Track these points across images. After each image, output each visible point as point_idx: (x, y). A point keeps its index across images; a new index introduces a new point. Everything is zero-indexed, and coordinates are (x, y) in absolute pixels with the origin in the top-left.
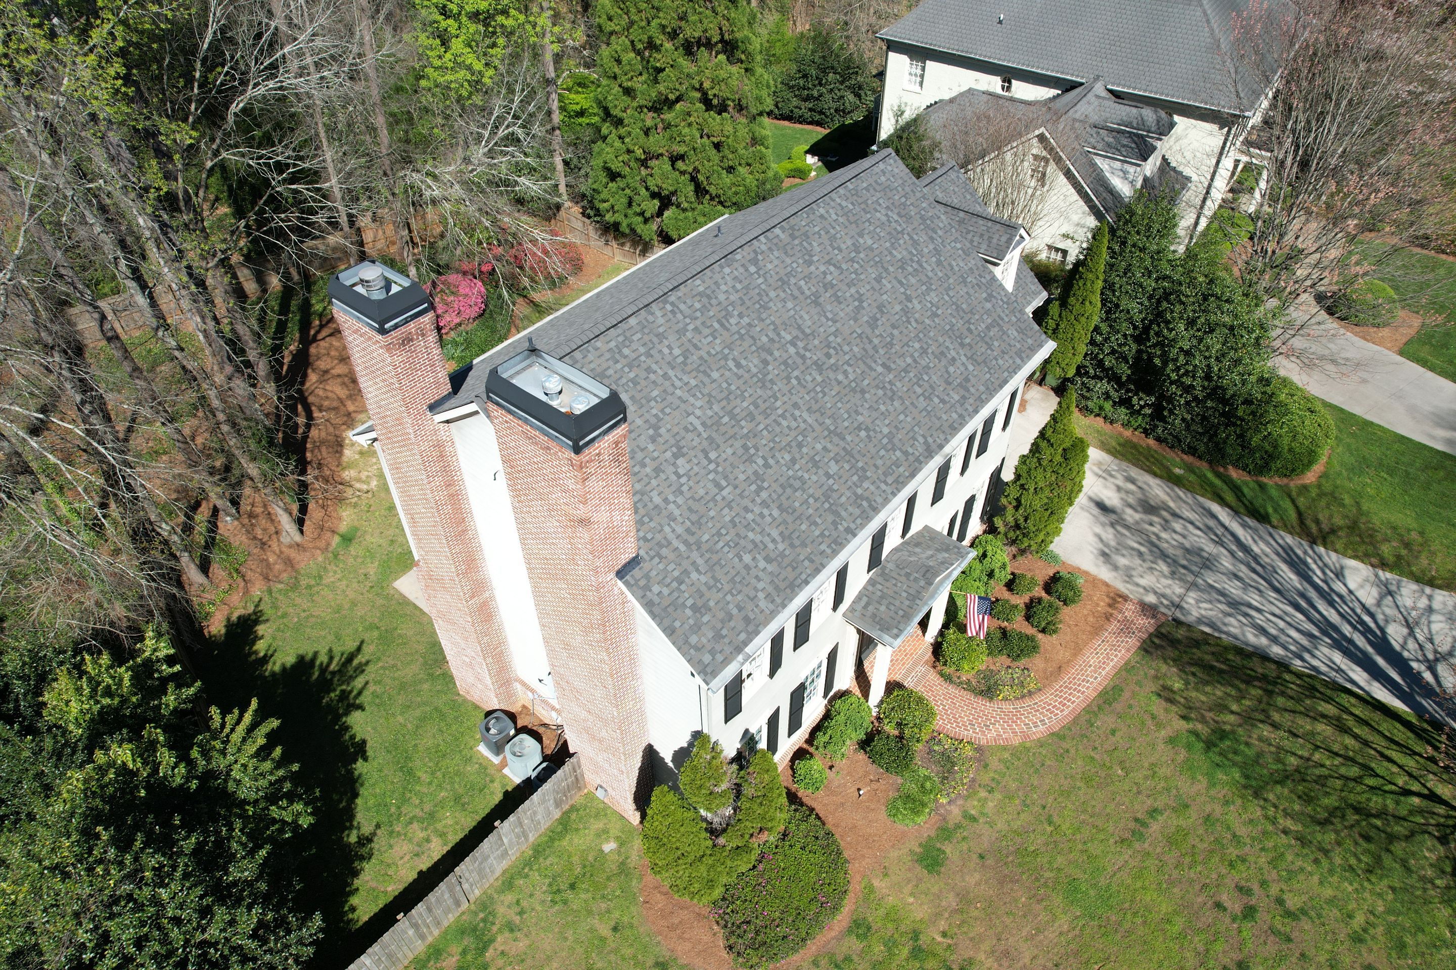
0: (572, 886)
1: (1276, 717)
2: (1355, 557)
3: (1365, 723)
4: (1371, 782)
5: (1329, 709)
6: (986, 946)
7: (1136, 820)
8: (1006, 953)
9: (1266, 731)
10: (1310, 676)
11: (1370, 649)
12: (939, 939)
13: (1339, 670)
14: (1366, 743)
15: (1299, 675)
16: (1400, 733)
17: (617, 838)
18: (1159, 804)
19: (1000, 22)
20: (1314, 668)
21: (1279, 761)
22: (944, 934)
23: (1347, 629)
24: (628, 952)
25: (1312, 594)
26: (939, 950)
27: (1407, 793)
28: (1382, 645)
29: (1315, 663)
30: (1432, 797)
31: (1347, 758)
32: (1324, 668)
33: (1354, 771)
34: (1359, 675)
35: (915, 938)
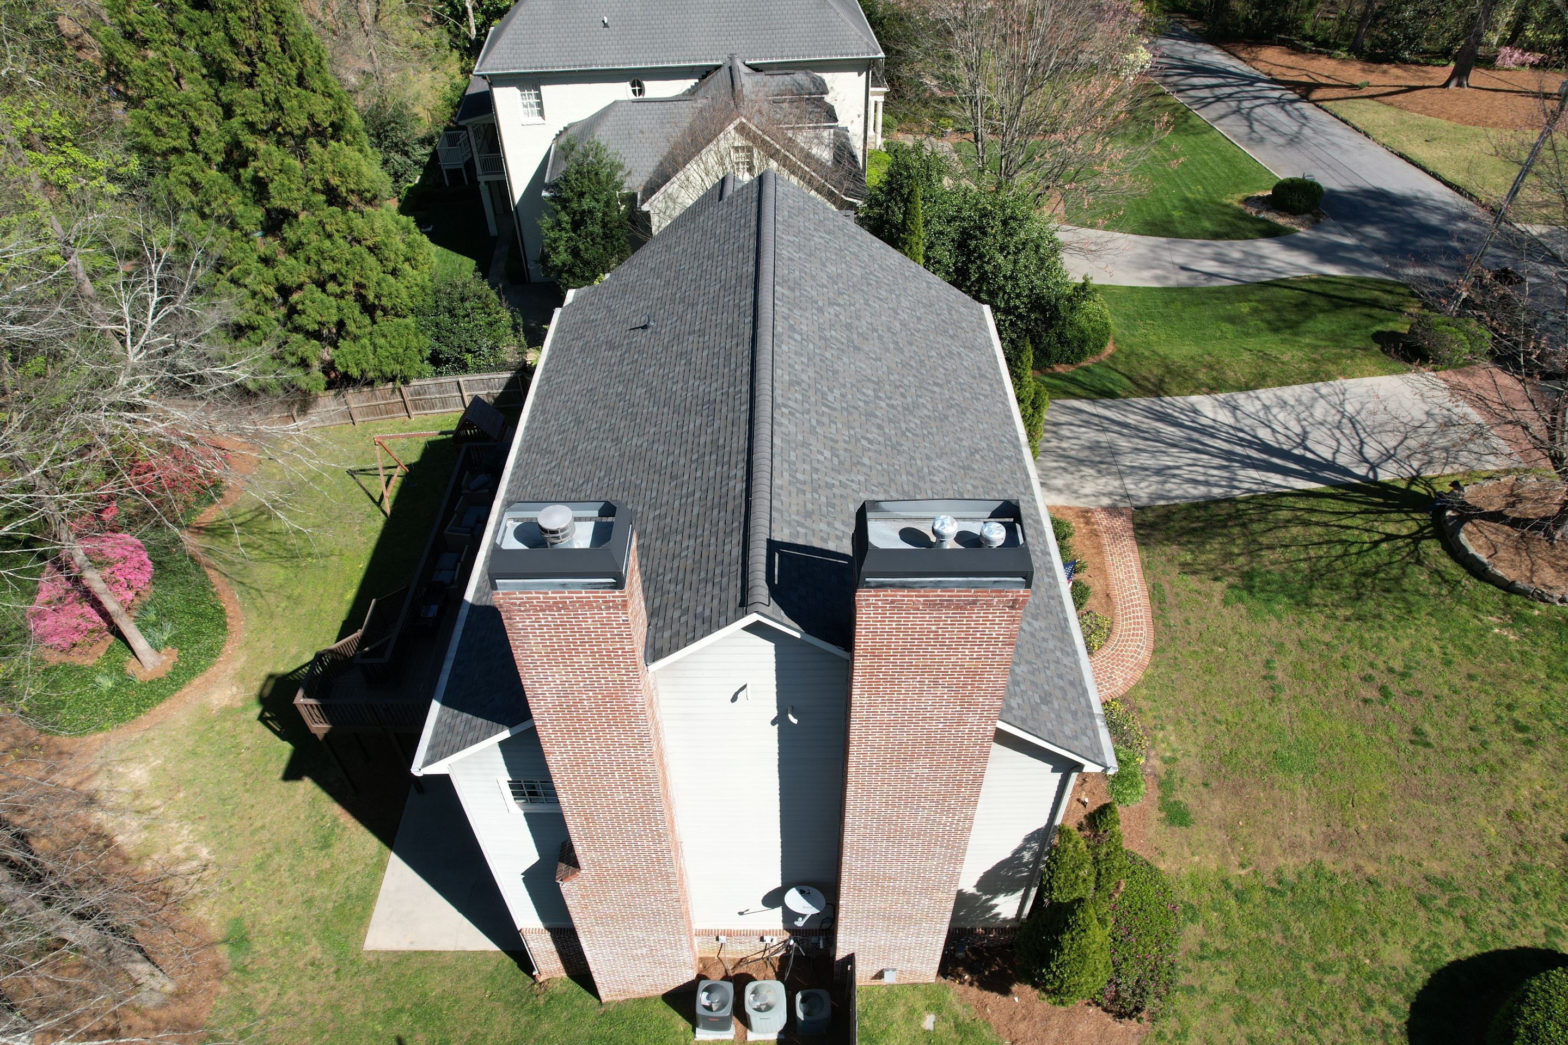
1: (1264, 540)
2: (1192, 393)
3: (1311, 511)
4: (1353, 550)
5: (1284, 514)
6: (1276, 851)
7: (1265, 678)
8: (1293, 845)
9: (1268, 555)
10: (1253, 497)
11: (1265, 456)
12: (1243, 872)
13: (1264, 483)
14: (1326, 525)
15: (1246, 501)
16: (1337, 506)
17: (928, 1008)
18: (1265, 656)
19: (606, 25)
20: (1249, 490)
21: (1296, 571)
22: (1242, 866)
23: (1238, 450)
25: (1196, 435)
26: (1251, 881)
27: (1376, 544)
28: (1265, 447)
29: (1247, 486)
30: (1389, 537)
31: (1327, 542)
32: (1255, 487)
33: (1339, 549)
34: (1276, 479)
35: (1228, 887)
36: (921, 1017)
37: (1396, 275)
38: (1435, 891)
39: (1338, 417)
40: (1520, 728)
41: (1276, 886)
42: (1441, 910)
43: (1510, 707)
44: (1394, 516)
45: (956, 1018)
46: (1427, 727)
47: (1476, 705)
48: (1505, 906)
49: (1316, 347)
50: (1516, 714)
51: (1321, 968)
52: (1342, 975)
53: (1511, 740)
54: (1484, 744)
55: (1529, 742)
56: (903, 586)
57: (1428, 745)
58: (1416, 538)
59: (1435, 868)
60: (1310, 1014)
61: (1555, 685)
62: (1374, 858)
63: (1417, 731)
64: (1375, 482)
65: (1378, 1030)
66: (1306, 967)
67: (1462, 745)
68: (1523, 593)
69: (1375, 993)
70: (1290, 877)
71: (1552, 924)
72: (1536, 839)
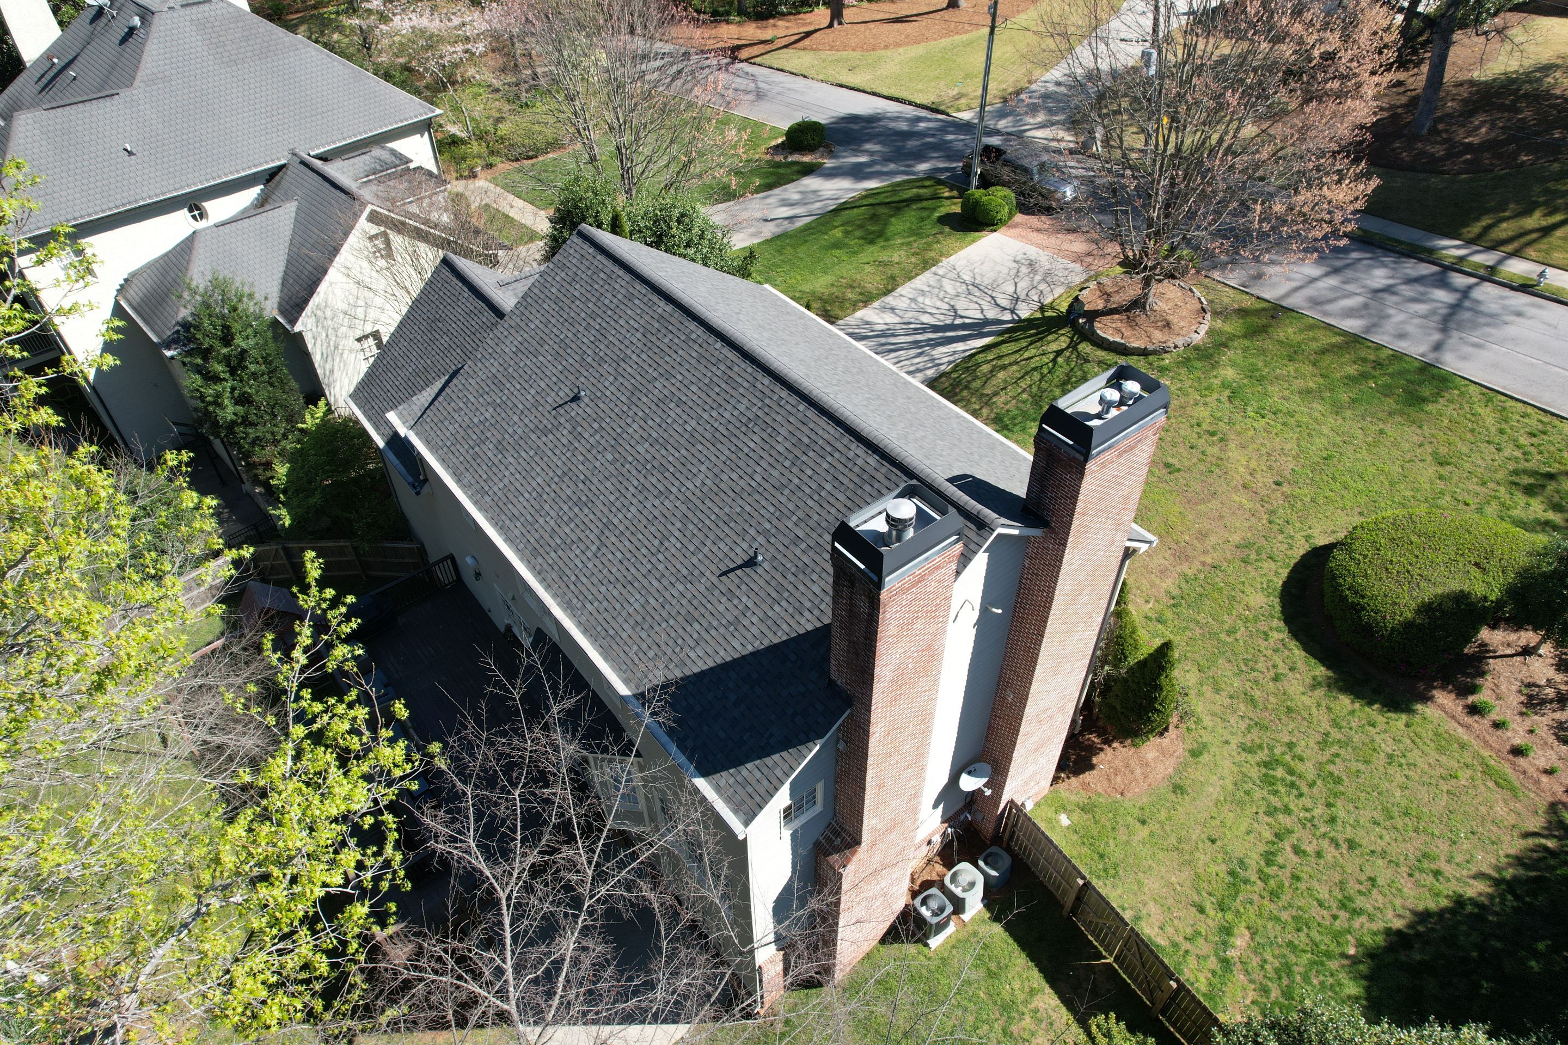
0: (1101, 856)
1: (988, 391)
2: (854, 311)
3: (999, 357)
4: (1045, 371)
5: (985, 368)
6: (1157, 581)
8: (1162, 572)
9: (1000, 400)
10: (956, 366)
11: (940, 335)
12: (1150, 605)
13: (955, 353)
14: (1016, 363)
15: (954, 370)
16: (1011, 347)
20: (950, 362)
21: (1024, 402)
22: (1147, 602)
23: (919, 337)
24: (1163, 815)
25: (883, 340)
26: (1159, 607)
27: (1054, 361)
28: (935, 328)
29: (946, 360)
30: (1059, 353)
31: (1027, 373)
32: (951, 358)
33: (1036, 376)
34: (960, 346)
35: (1151, 619)
36: (1058, 821)
37: (913, 173)
38: (1246, 552)
39: (964, 287)
40: (1212, 434)
41: (1172, 602)
42: (1256, 560)
43: (1199, 425)
44: (1050, 338)
45: (1078, 806)
46: (1170, 460)
47: (1182, 432)
48: (1280, 538)
49: (909, 244)
50: (1205, 426)
51: (1230, 632)
52: (1243, 629)
53: (1213, 443)
54: (1203, 453)
55: (1221, 440)
56: (1109, 447)
57: (1178, 470)
58: (1073, 346)
59: (1236, 538)
60: (1246, 661)
61: (1208, 400)
62: (1206, 552)
63: (1167, 466)
64: (1021, 321)
65: (1280, 646)
66: (1223, 636)
67: (1194, 460)
68: (1154, 352)
69: (1263, 626)
70: (1175, 592)
71: (1304, 534)
72: (1265, 492)
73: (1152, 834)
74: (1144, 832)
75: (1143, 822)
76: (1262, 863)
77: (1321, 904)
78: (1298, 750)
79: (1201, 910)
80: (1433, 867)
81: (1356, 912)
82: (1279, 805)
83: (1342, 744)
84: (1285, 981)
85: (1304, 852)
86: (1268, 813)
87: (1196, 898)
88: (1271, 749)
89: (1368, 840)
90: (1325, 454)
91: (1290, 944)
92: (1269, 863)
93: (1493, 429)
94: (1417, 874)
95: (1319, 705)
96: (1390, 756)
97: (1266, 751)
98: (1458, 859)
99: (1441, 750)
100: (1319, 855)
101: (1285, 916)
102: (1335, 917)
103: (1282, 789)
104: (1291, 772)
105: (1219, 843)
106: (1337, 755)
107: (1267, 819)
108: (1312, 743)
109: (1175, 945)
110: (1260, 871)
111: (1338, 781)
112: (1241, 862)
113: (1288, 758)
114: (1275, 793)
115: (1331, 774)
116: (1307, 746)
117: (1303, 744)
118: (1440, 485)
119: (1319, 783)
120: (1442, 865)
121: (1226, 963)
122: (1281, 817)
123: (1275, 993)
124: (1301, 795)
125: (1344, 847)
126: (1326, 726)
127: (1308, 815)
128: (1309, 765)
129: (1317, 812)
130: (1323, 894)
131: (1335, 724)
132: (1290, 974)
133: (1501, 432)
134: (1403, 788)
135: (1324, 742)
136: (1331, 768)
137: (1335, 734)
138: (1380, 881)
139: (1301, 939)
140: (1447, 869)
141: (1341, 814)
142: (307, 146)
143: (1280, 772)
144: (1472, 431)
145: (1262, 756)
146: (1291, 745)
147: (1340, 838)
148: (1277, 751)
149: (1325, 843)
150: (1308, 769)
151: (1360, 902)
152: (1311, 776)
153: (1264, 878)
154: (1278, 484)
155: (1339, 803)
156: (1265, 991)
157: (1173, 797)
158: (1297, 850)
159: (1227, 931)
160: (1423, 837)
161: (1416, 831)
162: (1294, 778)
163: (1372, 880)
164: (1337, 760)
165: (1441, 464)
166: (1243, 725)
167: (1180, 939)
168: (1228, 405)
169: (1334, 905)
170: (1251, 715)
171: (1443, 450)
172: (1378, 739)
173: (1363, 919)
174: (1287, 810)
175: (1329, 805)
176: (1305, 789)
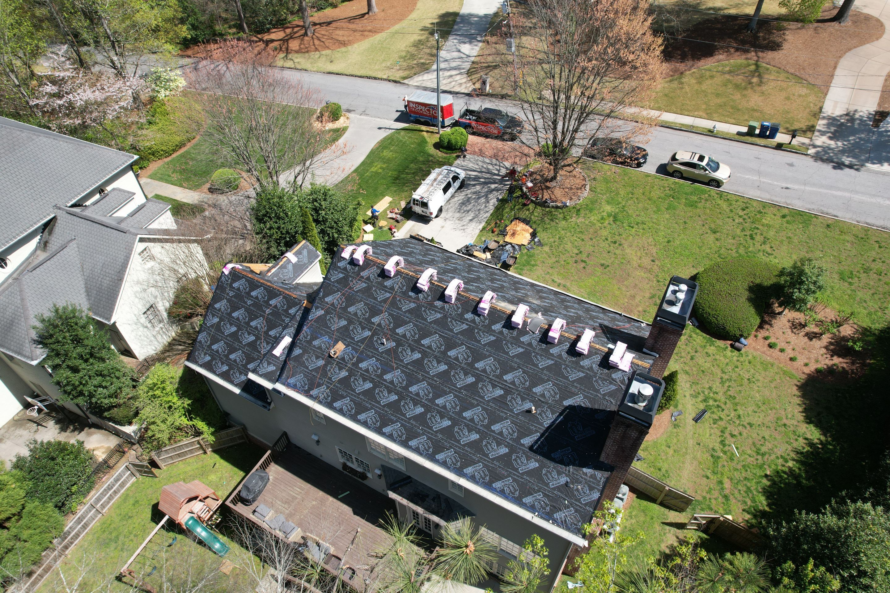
0: (660, 470)
24: (675, 440)
38: (654, 300)
40: (615, 243)
43: (607, 239)
46: (603, 262)
47: (601, 246)
50: (610, 240)
53: (617, 248)
54: (615, 254)
55: (620, 245)
57: (608, 266)
59: (647, 295)
61: (605, 225)
62: (637, 306)
63: (602, 265)
67: (612, 259)
72: (649, 267)
73: (675, 451)
74: (671, 451)
75: (669, 447)
76: (721, 447)
77: (750, 456)
78: (714, 389)
79: (708, 478)
80: (783, 423)
81: (763, 455)
82: (717, 418)
83: (730, 380)
84: (750, 495)
85: (735, 435)
86: (714, 423)
87: (704, 473)
88: (703, 392)
89: (756, 420)
90: (666, 240)
91: (746, 478)
92: (724, 445)
93: (728, 210)
94: (778, 429)
95: (713, 366)
96: (749, 379)
97: (702, 394)
98: (789, 416)
99: (765, 370)
100: (740, 434)
101: (739, 467)
102: (757, 459)
103: (715, 410)
104: (715, 401)
105: (701, 444)
106: (729, 386)
107: (716, 426)
108: (718, 384)
109: (704, 498)
110: (722, 451)
111: (734, 398)
112: (713, 449)
113: (711, 395)
114: (713, 413)
115: (730, 396)
116: (716, 386)
117: (715, 386)
118: (718, 244)
119: (728, 401)
120: (785, 421)
121: (726, 497)
122: (719, 423)
123: (749, 503)
124: (723, 410)
125: (748, 426)
126: (720, 374)
127: (729, 418)
128: (720, 394)
129: (732, 415)
130: (749, 452)
131: (723, 372)
132: (751, 491)
133: (731, 211)
134: (758, 392)
135: (722, 382)
136: (729, 393)
137: (726, 377)
138: (767, 437)
139: (749, 475)
140: (788, 422)
141: (741, 413)
142: (63, 201)
143: (711, 402)
144: (720, 213)
145: (701, 398)
146: (710, 388)
147: (745, 423)
148: (706, 393)
149: (740, 428)
150: (721, 397)
151: (763, 449)
152: (723, 399)
153: (725, 453)
154: (653, 261)
155: (738, 408)
156: (745, 503)
157: (675, 430)
158: (732, 436)
159: (721, 482)
160: (774, 411)
161: (771, 409)
162: (717, 403)
163: (763, 437)
164: (730, 389)
165: (715, 233)
166: (688, 385)
167: (704, 494)
168: (614, 225)
169: (755, 454)
170: (688, 379)
171: (713, 226)
172: (741, 373)
173: (766, 456)
174: (721, 418)
175: (735, 410)
176: (723, 406)
